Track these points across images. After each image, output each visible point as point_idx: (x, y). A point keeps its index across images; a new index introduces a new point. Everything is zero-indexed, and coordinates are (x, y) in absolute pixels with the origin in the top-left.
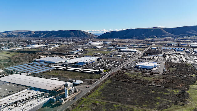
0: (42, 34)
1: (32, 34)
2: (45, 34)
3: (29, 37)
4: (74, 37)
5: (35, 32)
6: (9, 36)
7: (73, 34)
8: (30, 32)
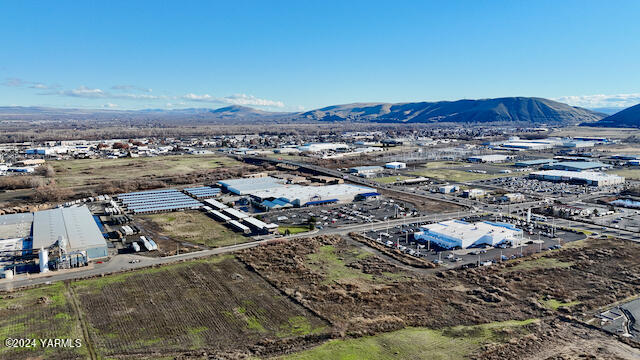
0: (408, 112)
1: (381, 114)
2: (417, 114)
3: (372, 121)
4: (505, 122)
5: (393, 108)
6: (328, 119)
7: (505, 111)
8: (378, 108)
